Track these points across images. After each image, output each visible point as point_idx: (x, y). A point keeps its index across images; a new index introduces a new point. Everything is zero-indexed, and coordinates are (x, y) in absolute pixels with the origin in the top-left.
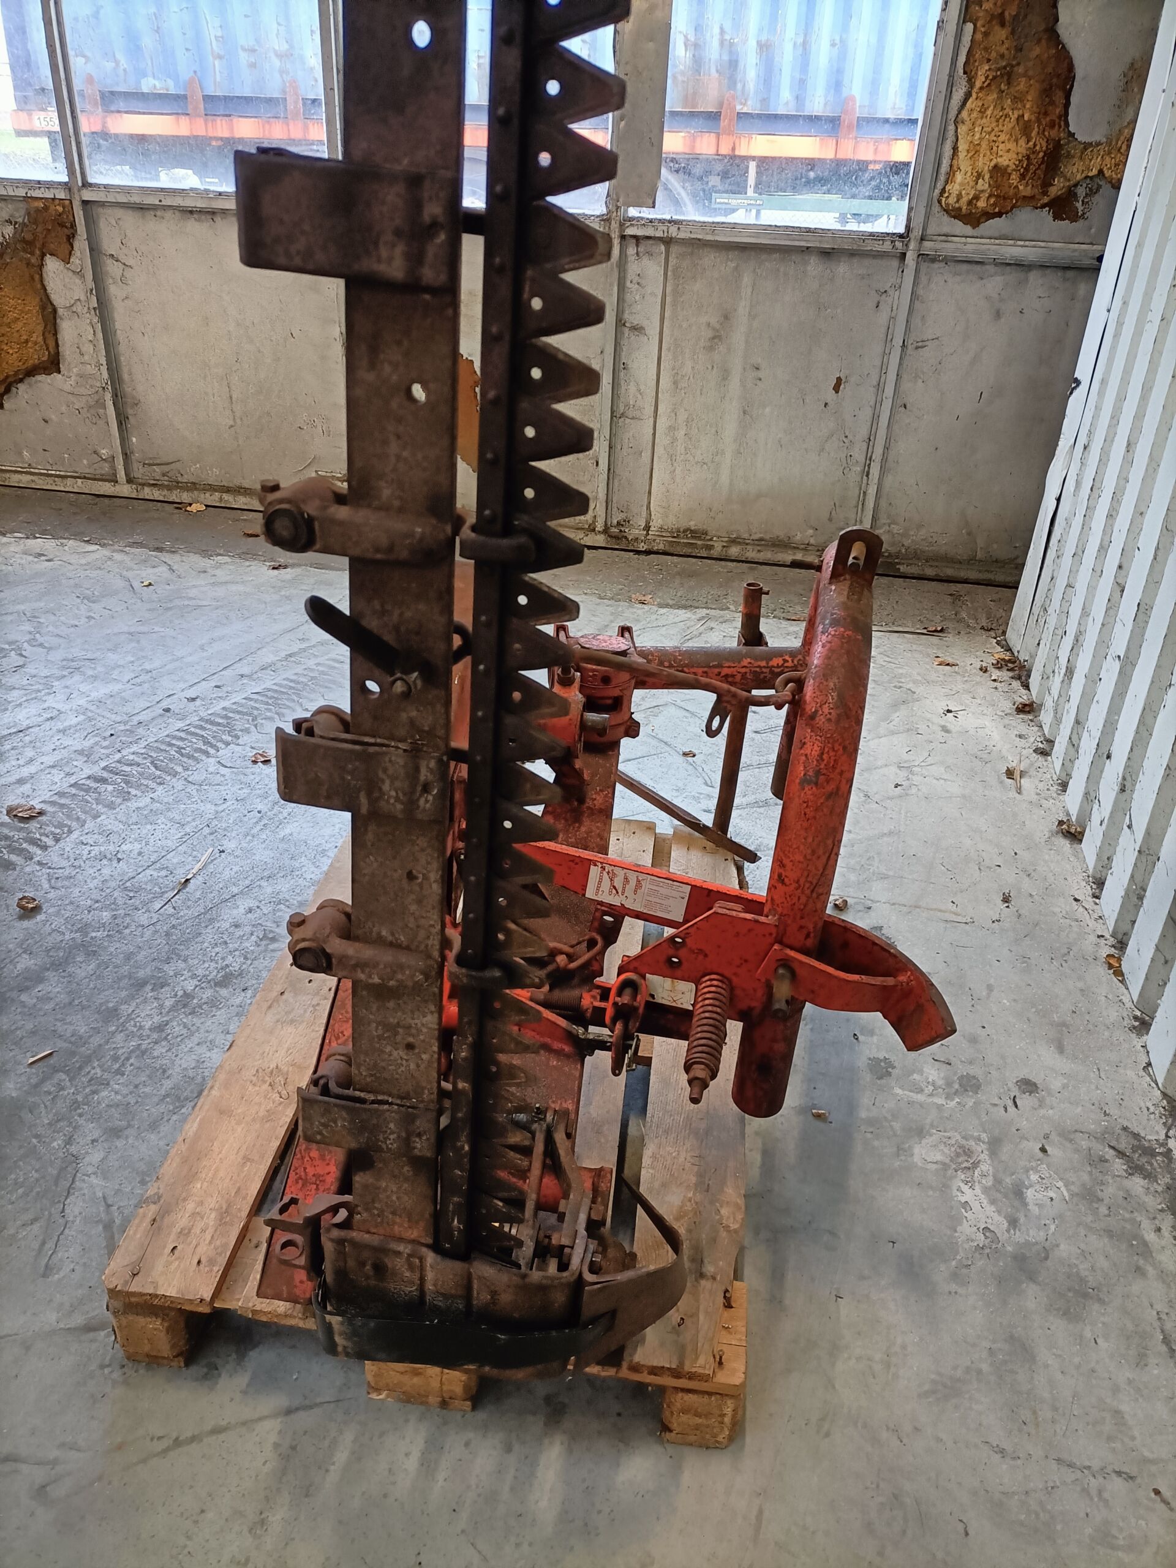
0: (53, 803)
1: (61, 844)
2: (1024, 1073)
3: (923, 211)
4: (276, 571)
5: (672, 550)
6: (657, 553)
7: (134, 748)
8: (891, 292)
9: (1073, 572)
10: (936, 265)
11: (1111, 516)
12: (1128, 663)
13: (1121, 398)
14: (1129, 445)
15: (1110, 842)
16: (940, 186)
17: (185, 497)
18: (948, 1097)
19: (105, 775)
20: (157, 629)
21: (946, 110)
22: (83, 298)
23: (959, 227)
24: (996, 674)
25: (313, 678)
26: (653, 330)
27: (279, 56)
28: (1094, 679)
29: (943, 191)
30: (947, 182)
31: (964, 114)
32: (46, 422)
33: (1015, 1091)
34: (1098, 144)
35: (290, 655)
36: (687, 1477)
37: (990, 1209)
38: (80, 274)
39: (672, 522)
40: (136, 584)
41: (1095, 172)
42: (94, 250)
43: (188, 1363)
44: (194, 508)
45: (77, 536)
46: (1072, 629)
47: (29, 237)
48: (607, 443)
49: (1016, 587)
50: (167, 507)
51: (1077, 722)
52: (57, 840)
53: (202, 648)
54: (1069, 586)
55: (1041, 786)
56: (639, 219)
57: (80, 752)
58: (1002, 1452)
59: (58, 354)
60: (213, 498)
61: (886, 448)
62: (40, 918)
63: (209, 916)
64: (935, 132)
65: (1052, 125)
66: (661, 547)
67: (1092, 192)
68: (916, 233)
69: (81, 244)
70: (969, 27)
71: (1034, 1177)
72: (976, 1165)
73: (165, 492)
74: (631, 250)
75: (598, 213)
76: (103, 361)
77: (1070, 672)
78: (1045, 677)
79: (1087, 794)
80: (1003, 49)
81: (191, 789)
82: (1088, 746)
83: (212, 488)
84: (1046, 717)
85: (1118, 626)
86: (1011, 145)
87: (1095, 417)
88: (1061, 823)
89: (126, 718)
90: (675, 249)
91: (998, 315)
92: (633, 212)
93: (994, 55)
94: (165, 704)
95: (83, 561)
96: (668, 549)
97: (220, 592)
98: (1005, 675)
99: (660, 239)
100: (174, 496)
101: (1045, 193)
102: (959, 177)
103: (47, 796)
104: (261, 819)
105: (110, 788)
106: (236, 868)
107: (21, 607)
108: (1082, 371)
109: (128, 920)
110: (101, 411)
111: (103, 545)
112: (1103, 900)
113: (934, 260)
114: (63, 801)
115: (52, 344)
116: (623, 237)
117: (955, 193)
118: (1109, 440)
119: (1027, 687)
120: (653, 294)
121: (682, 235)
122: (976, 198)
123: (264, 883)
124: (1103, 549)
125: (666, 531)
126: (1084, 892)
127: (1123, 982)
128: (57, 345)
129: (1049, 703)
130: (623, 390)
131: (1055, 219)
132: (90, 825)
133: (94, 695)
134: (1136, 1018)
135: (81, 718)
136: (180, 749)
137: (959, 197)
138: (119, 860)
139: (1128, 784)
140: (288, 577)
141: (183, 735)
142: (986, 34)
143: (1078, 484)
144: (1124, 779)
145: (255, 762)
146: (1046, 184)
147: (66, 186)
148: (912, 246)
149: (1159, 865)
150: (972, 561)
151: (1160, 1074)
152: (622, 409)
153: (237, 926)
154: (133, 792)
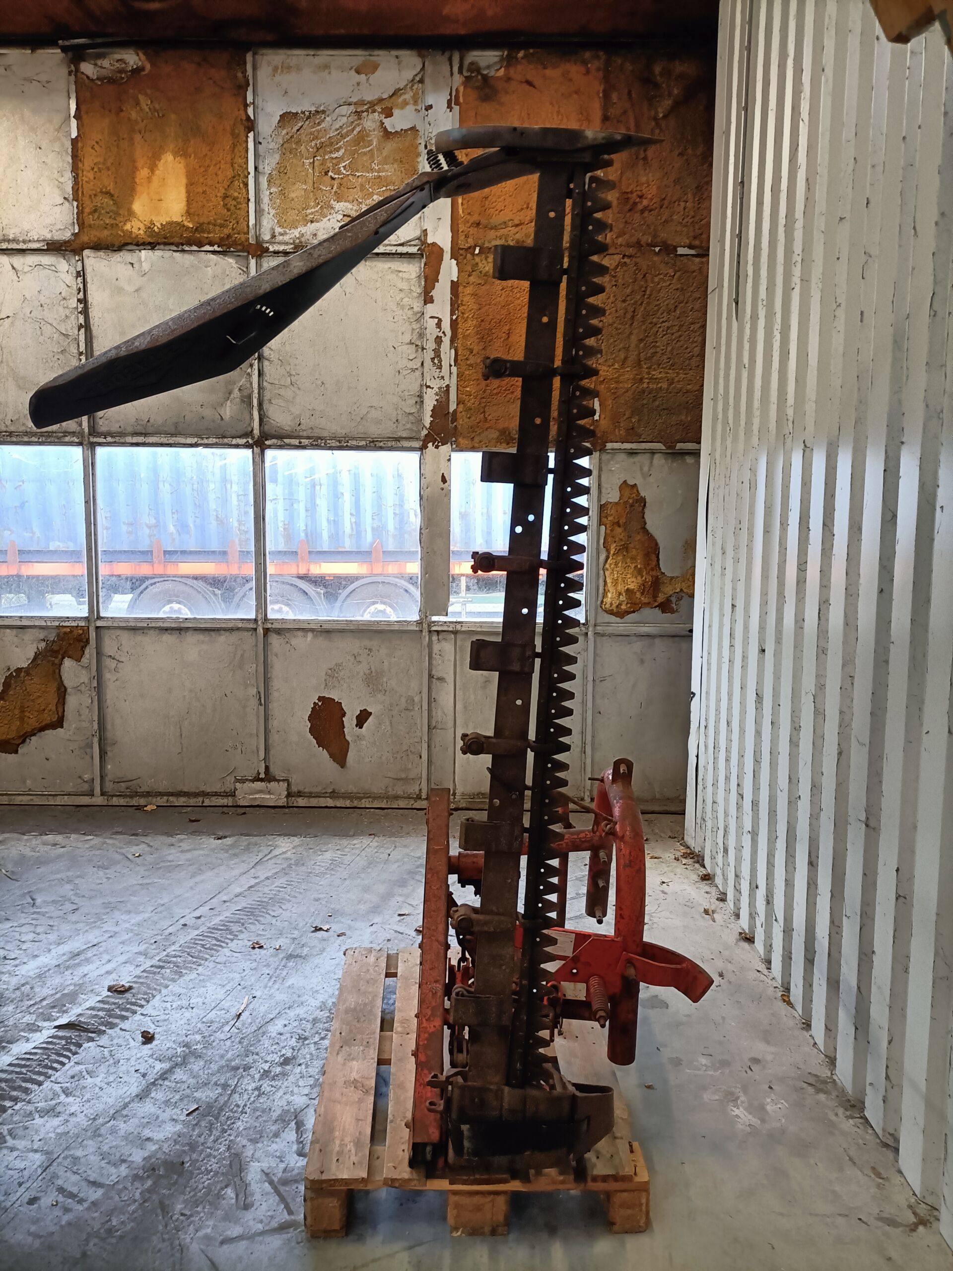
0: (135, 982)
1: (151, 1003)
2: (753, 1055)
3: (593, 612)
4: (220, 841)
5: (471, 807)
6: (462, 809)
7: (173, 948)
8: (582, 652)
9: (714, 794)
10: (604, 638)
11: (727, 760)
12: (754, 834)
13: (719, 700)
14: (728, 723)
15: (768, 935)
16: (600, 599)
17: (142, 802)
18: (715, 1071)
19: (161, 964)
20: (156, 881)
21: (598, 564)
22: (86, 681)
23: (613, 619)
24: (684, 861)
25: (271, 898)
26: (450, 678)
27: (149, 527)
28: (739, 848)
29: (602, 602)
30: (603, 597)
31: (607, 566)
32: (47, 759)
33: (749, 1064)
34: (677, 577)
35: (251, 887)
36: (629, 1246)
37: (750, 1117)
38: (87, 668)
39: (469, 789)
40: (130, 856)
41: (678, 590)
42: (99, 653)
43: (347, 1234)
44: (149, 808)
45: (75, 831)
46: (721, 826)
47: (55, 648)
48: (426, 745)
49: (683, 813)
50: (129, 809)
51: (737, 876)
52: (148, 1002)
53: (191, 888)
54: (714, 802)
55: (725, 917)
56: (438, 622)
57: (140, 953)
58: (782, 1215)
59: (63, 716)
60: (162, 801)
61: (593, 737)
62: (155, 1043)
63: (261, 1030)
64: (594, 574)
65: (652, 570)
66: (464, 805)
67: (679, 599)
68: (592, 622)
69: (90, 652)
70: (603, 527)
71: (769, 1100)
72: (738, 1098)
73: (128, 799)
74: (435, 638)
75: (415, 619)
76: (96, 718)
77: (726, 850)
78: (713, 858)
79: (751, 914)
80: (621, 537)
81: (219, 966)
82: (745, 887)
83: (161, 794)
84: (719, 880)
85: (745, 816)
86: (633, 579)
87: (707, 711)
88: (740, 934)
89: (159, 932)
90: (459, 636)
91: (642, 662)
92: (435, 618)
93: (617, 539)
94: (182, 921)
95: (87, 846)
96: (469, 806)
97: (189, 855)
98: (690, 861)
99: (452, 632)
100: (135, 802)
101: (655, 601)
102: (609, 595)
103: (130, 979)
104: (271, 978)
105: (168, 971)
106: (267, 1005)
107: (59, 876)
108: (695, 687)
109: (212, 1038)
110: (88, 750)
111: (96, 835)
112: (772, 970)
113: (603, 635)
114: (141, 980)
115: (60, 710)
116: (430, 632)
117: (608, 603)
118: (717, 722)
119: (704, 867)
120: (449, 660)
121: (463, 629)
122: (620, 604)
123: (287, 1011)
124: (727, 778)
125: (466, 795)
126: (762, 967)
127: (793, 1007)
128: (64, 711)
129: (719, 872)
130: (434, 713)
131: (663, 612)
132: (164, 991)
133: (133, 921)
134: (803, 1023)
135: (131, 935)
136: (203, 946)
137: (611, 604)
138: (192, 1008)
139: (770, 899)
140: (229, 843)
141: (201, 938)
142: (612, 531)
143: (706, 747)
144: (767, 896)
145: (254, 948)
146: (655, 597)
147: (86, 619)
148: (591, 629)
149: (794, 933)
150: (654, 800)
151: (822, 1047)
152: (434, 724)
153: (281, 1034)
154: (184, 971)
